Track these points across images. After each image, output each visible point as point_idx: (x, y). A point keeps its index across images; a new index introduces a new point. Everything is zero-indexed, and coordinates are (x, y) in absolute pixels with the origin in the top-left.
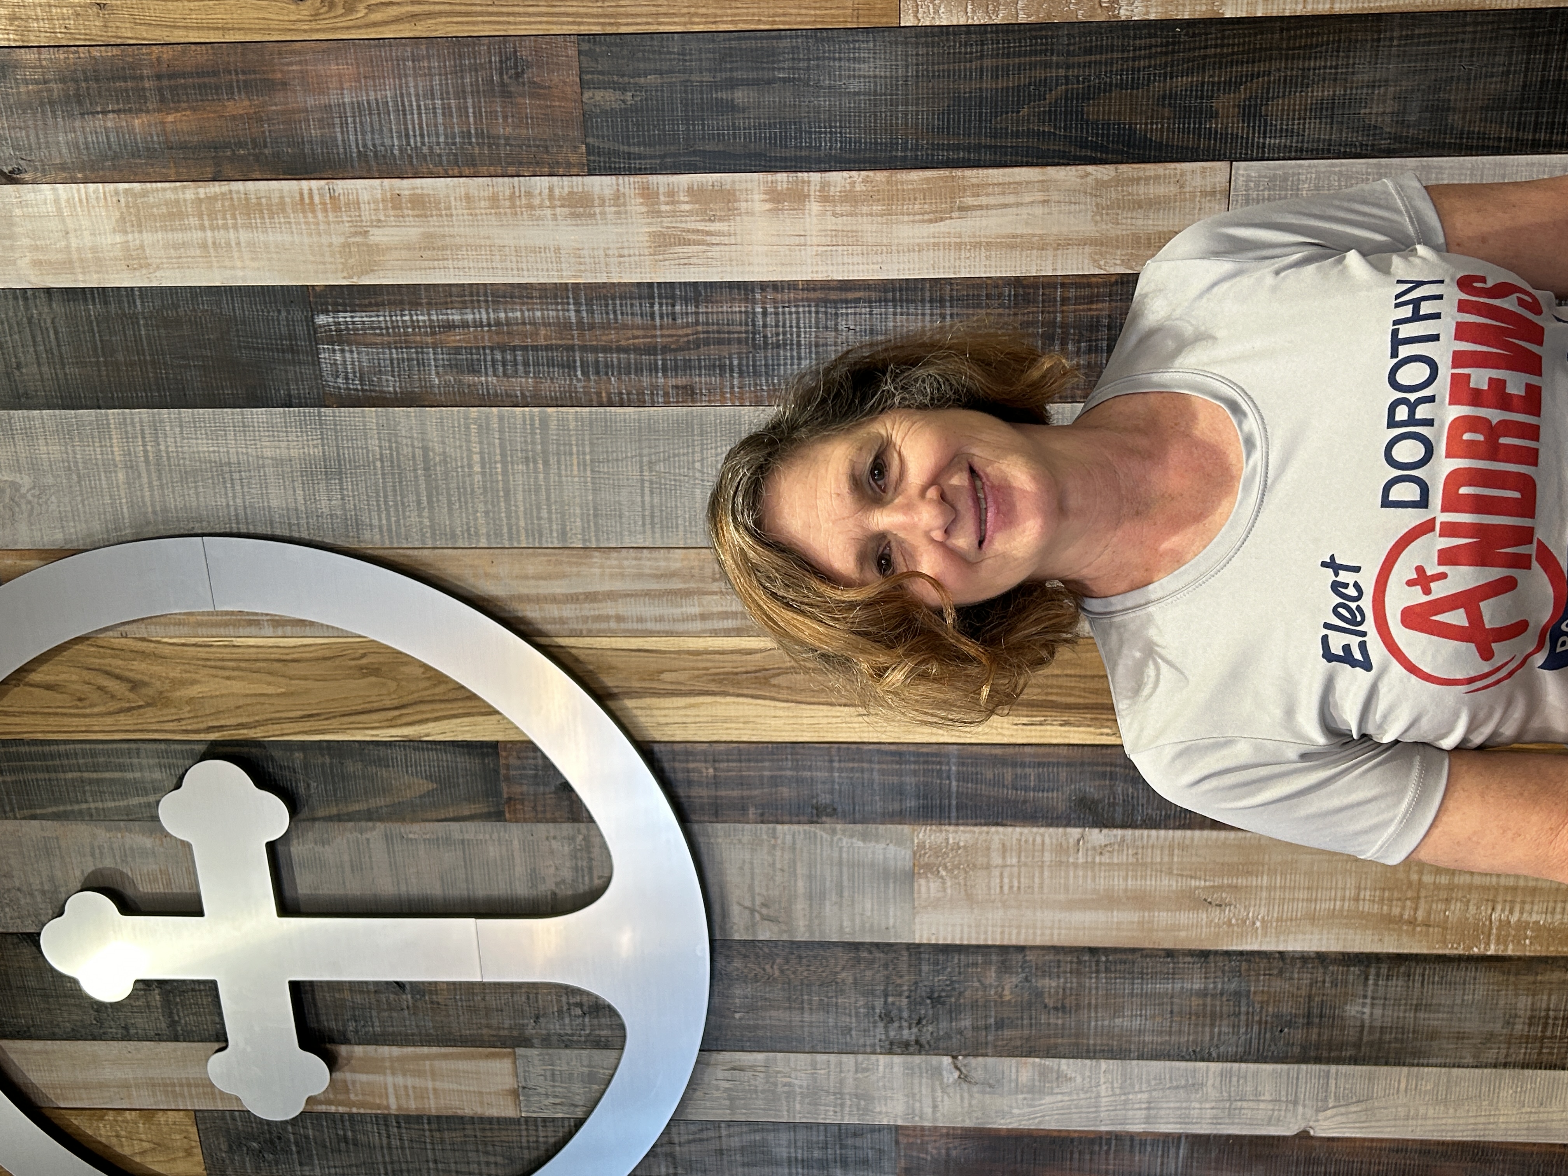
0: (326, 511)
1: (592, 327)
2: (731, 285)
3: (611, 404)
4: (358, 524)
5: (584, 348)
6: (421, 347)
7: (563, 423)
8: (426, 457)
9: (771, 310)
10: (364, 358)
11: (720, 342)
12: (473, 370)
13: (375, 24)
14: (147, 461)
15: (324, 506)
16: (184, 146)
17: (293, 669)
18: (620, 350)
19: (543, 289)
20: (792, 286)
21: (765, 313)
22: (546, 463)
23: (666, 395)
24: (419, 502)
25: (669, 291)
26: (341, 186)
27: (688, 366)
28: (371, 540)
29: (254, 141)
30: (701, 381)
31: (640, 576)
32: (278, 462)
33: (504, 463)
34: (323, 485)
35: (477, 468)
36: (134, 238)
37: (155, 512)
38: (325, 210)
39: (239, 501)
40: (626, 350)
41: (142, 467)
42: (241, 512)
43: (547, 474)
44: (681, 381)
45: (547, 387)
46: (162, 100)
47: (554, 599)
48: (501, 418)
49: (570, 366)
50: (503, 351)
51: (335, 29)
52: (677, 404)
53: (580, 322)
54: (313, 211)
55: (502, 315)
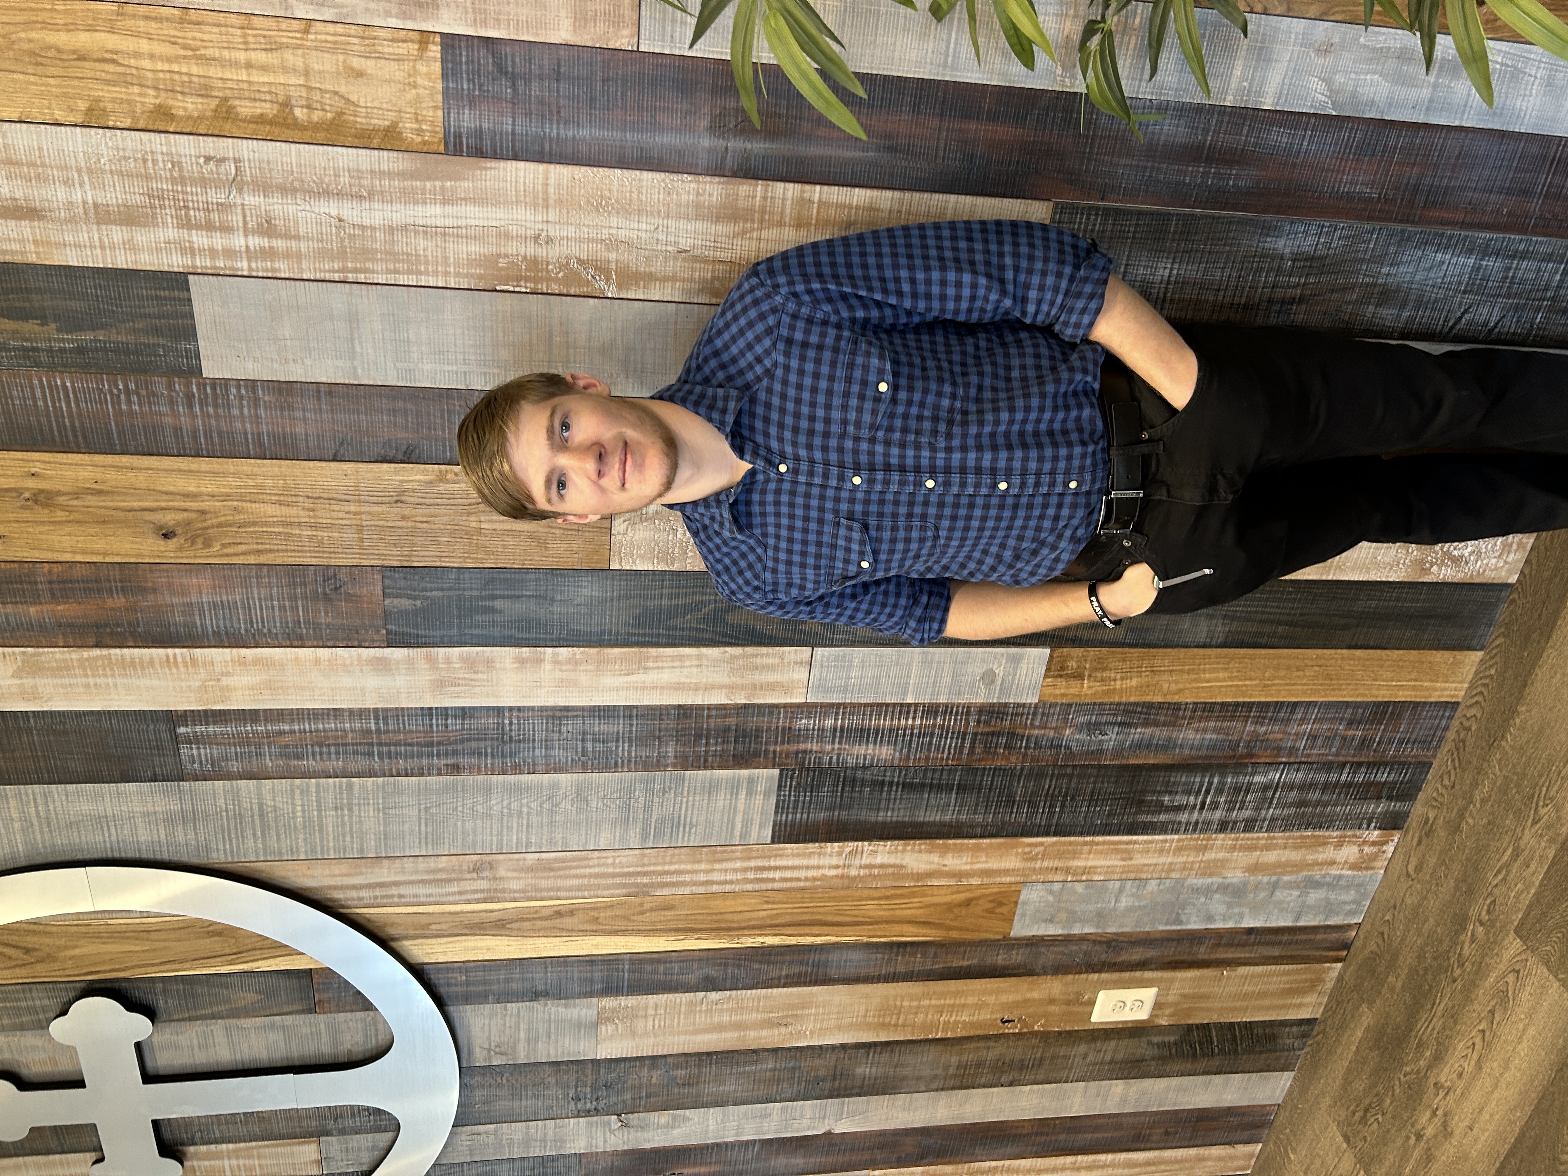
0: (183, 842)
1: (387, 732)
2: (488, 709)
3: (399, 775)
4: (208, 849)
5: (380, 744)
6: (259, 745)
7: (363, 788)
8: (261, 809)
9: (515, 721)
10: (215, 752)
11: (479, 739)
12: (298, 757)
13: (227, 555)
14: (38, 816)
15: (181, 838)
16: (70, 625)
17: (154, 936)
18: (406, 745)
19: (351, 712)
20: (532, 709)
21: (511, 723)
22: (350, 810)
23: (439, 769)
24: (254, 835)
25: (444, 712)
26: (198, 651)
27: (455, 753)
28: (218, 857)
29: (130, 624)
30: (464, 761)
31: (417, 872)
32: (145, 815)
33: (319, 810)
34: (180, 827)
35: (299, 814)
36: (28, 682)
37: (45, 847)
38: (186, 666)
39: (114, 838)
40: (412, 745)
41: (35, 821)
42: (115, 845)
43: (351, 817)
44: (451, 761)
45: (352, 766)
46: (53, 595)
47: (355, 887)
48: (318, 785)
49: (370, 755)
50: (321, 745)
51: (195, 557)
52: (447, 774)
53: (378, 731)
54: (177, 667)
55: (321, 726)
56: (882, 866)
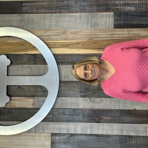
5: (50, 7)
7: (47, 16)
8: (32, 19)
11: (65, 6)
21: (69, 3)
22: (45, 20)
23: (58, 12)
31: (54, 33)
32: (16, 20)
33: (40, 20)
40: (55, 7)
44: (60, 10)
47: (45, 36)
50: (42, 7)
53: (50, 4)
55: (42, 4)
56: (136, 34)
